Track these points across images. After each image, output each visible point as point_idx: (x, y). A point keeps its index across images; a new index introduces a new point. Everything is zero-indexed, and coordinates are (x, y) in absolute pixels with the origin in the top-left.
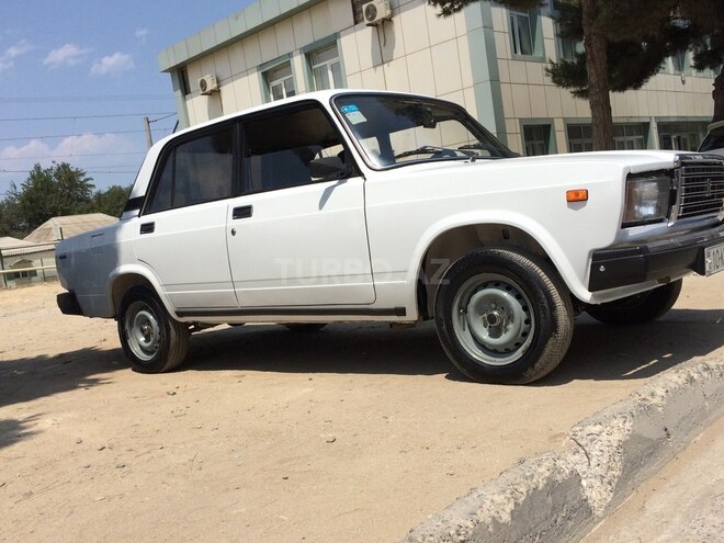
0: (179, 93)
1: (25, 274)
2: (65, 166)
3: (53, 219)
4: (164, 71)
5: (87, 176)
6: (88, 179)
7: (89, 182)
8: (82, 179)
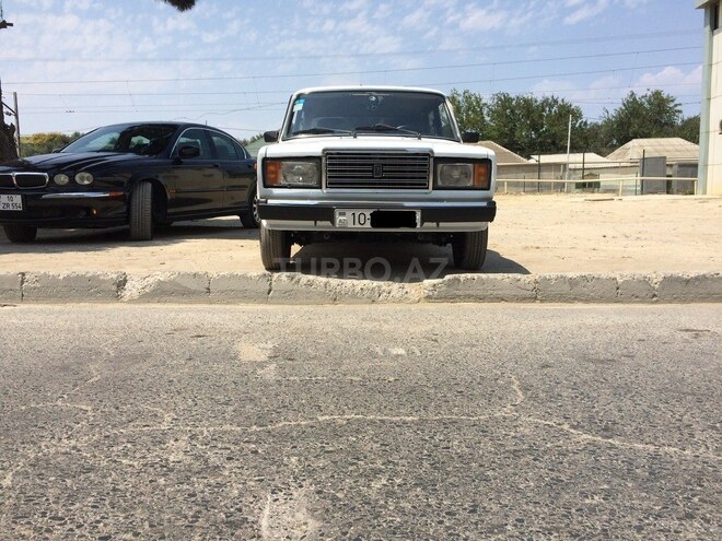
0: (708, 27)
1: (590, 184)
2: (657, 94)
3: (634, 140)
4: (699, 8)
5: (676, 102)
6: (676, 105)
7: (678, 108)
8: (672, 105)
